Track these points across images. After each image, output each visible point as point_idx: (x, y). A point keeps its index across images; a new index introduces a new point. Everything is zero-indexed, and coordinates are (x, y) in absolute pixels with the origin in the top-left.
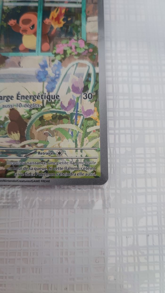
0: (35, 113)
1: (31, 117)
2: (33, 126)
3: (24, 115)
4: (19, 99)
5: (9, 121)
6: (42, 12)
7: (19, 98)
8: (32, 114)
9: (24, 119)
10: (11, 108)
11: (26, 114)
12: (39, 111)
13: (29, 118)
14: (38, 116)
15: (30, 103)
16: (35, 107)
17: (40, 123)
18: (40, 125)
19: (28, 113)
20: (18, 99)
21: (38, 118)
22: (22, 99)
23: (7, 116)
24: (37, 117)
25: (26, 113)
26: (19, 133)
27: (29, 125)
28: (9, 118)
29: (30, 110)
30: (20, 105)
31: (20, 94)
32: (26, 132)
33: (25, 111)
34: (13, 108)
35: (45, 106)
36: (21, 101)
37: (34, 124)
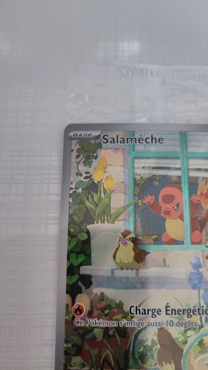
0: (192, 335)
1: (187, 341)
2: (190, 354)
3: (178, 338)
4: (169, 314)
5: (159, 346)
6: (187, 185)
7: (168, 312)
8: (189, 337)
9: (177, 343)
10: (159, 327)
11: (180, 337)
12: (196, 333)
13: (185, 343)
14: (197, 339)
15: (184, 320)
16: (192, 326)
17: (200, 350)
18: (200, 352)
19: (183, 336)
20: (167, 314)
21: (197, 343)
22: (172, 314)
23: (155, 338)
24: (195, 341)
25: (181, 335)
26: (174, 363)
27: (185, 353)
28: (158, 341)
29: (186, 331)
30: (171, 324)
31: (169, 307)
32: (182, 362)
33: (178, 332)
34: (161, 326)
35: (204, 325)
36: (171, 317)
37: (191, 351)
